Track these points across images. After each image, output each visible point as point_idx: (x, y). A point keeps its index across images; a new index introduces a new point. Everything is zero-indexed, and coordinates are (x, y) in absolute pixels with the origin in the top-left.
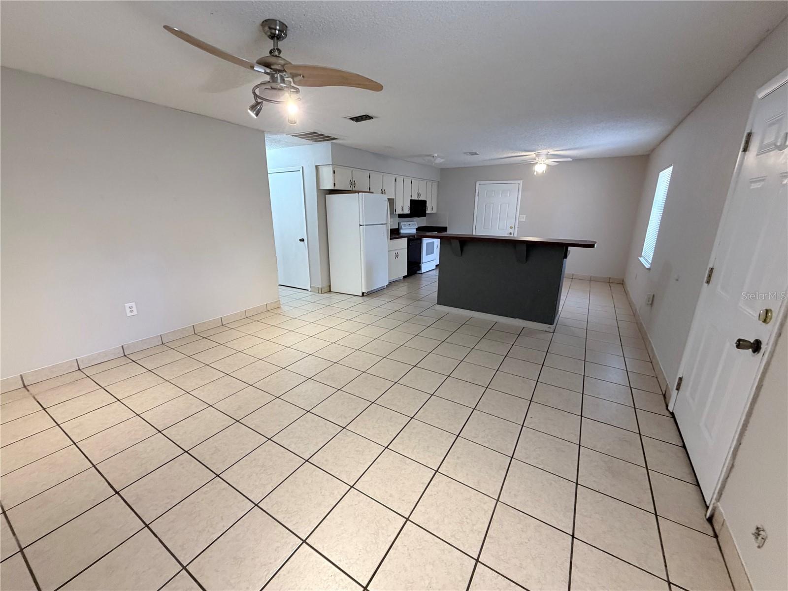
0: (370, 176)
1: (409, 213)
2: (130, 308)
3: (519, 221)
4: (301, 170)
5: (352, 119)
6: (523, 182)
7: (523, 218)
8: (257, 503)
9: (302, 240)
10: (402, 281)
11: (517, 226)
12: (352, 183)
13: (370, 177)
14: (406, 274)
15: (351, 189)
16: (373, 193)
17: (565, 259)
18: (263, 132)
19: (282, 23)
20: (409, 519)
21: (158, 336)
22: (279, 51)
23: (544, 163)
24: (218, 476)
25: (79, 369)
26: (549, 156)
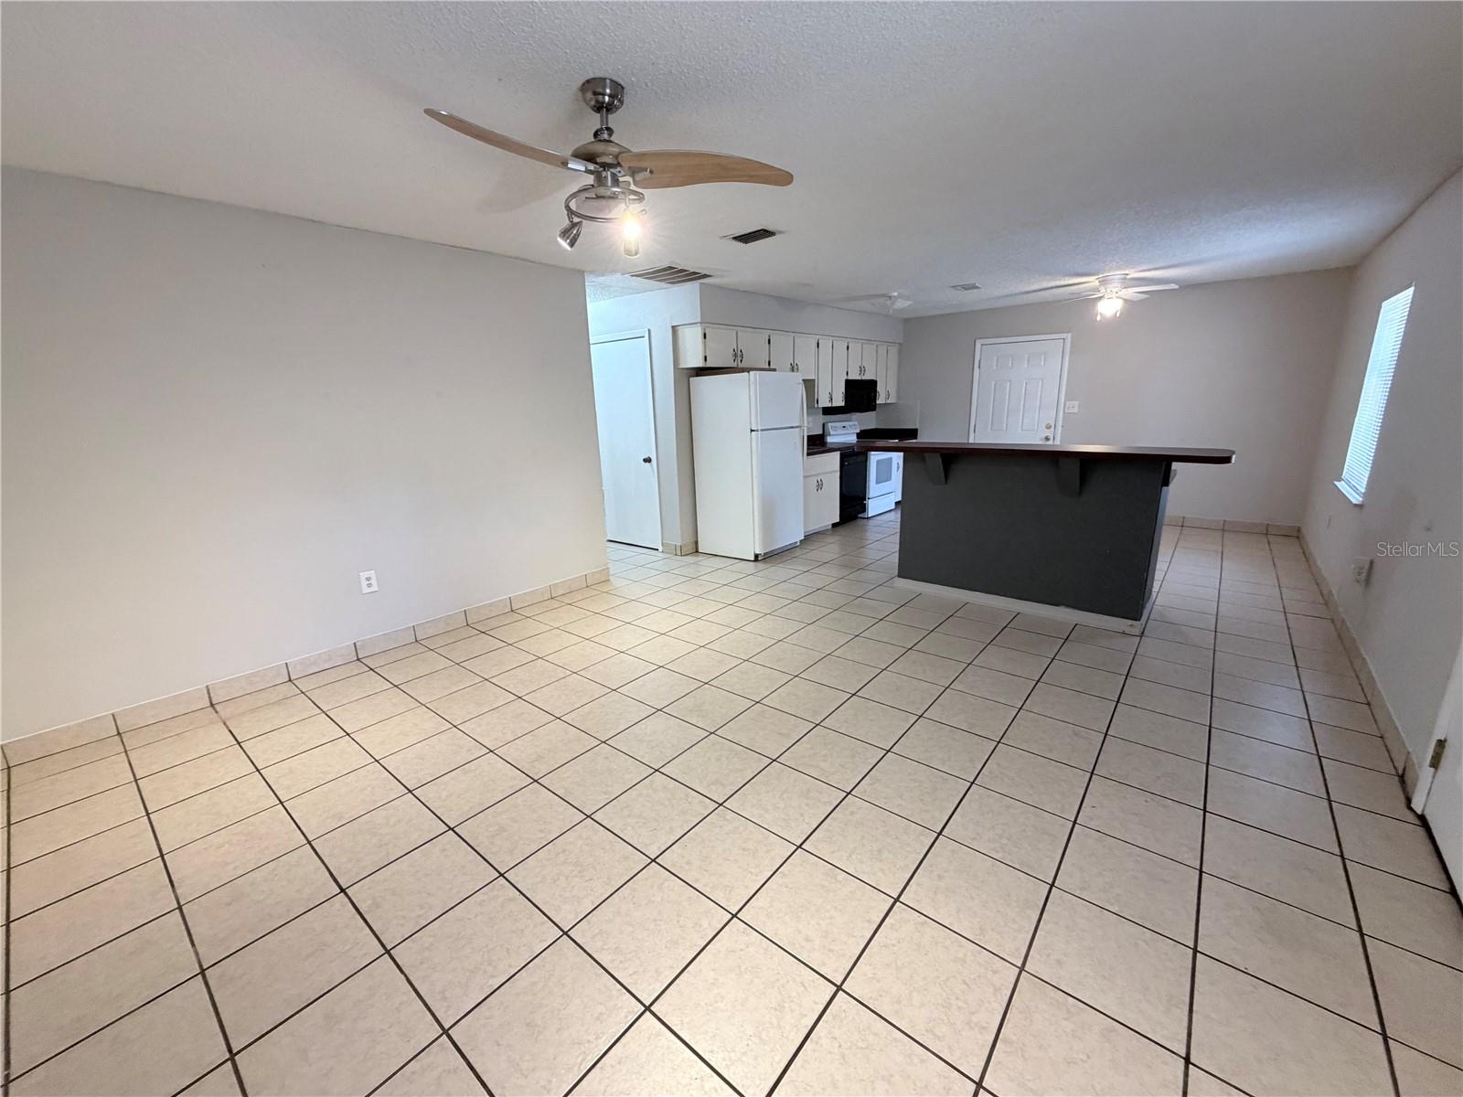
0: (769, 340)
1: (843, 404)
2: (368, 579)
3: (1064, 413)
4: (646, 335)
5: (735, 238)
6: (1072, 336)
7: (1074, 407)
9: (648, 460)
10: (830, 533)
11: (1060, 423)
12: (738, 355)
13: (769, 343)
14: (837, 519)
15: (734, 365)
16: (774, 370)
17: (1165, 488)
18: (582, 273)
19: (615, 82)
20: (843, 987)
21: (409, 627)
22: (611, 131)
23: (1117, 297)
24: (502, 875)
25: (290, 680)
26: (1127, 283)
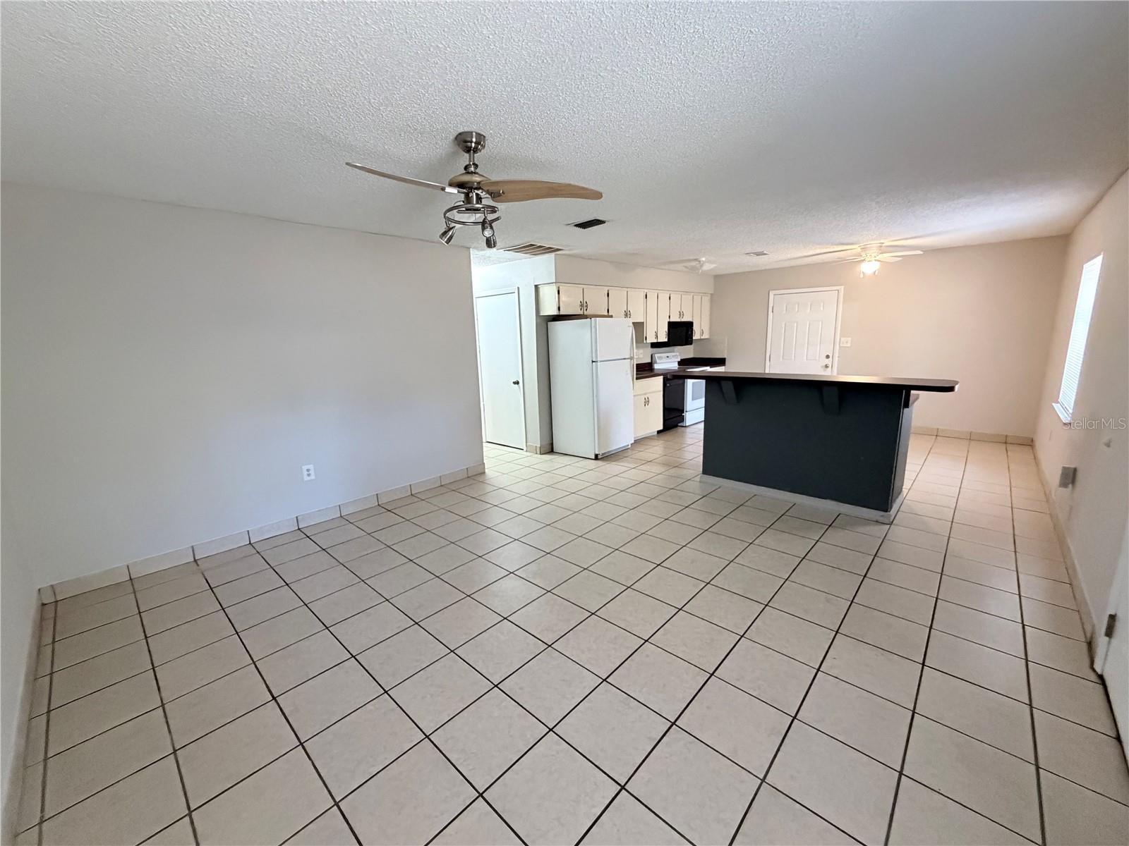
0: (608, 294)
1: (666, 340)
2: (308, 470)
3: (840, 347)
4: (517, 292)
5: (577, 226)
6: (844, 288)
7: (847, 342)
8: (428, 734)
9: (517, 383)
10: (656, 438)
11: (836, 355)
12: (583, 305)
13: (608, 296)
14: (661, 427)
15: (581, 313)
16: (611, 317)
17: (906, 410)
18: (469, 248)
19: (479, 134)
20: (626, 787)
21: (336, 506)
22: (476, 166)
23: (875, 260)
24: (386, 692)
25: (250, 543)
26: (882, 249)
